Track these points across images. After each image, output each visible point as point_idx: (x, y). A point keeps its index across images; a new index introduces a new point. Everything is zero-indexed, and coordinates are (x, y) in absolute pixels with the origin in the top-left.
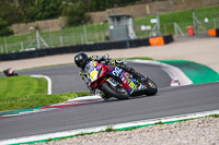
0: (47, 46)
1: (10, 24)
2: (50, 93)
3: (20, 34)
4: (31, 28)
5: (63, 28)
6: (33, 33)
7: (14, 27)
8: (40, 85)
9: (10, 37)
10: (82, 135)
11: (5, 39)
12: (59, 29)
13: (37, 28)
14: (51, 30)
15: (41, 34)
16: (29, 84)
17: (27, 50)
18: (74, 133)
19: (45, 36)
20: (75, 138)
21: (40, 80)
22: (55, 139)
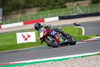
0: (82, 13)
1: (65, 3)
2: (83, 34)
3: (70, 7)
4: (75, 5)
5: (90, 5)
6: (76, 7)
7: (67, 4)
8: (79, 31)
9: (66, 9)
10: (98, 54)
11: (63, 9)
12: (88, 5)
13: (78, 5)
14: (84, 5)
15: (80, 7)
16: (74, 30)
17: (73, 15)
18: (94, 53)
19: (82, 8)
20: (95, 56)
21: (79, 29)
22: (86, 56)
